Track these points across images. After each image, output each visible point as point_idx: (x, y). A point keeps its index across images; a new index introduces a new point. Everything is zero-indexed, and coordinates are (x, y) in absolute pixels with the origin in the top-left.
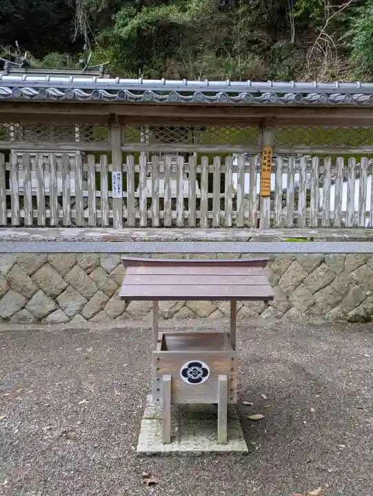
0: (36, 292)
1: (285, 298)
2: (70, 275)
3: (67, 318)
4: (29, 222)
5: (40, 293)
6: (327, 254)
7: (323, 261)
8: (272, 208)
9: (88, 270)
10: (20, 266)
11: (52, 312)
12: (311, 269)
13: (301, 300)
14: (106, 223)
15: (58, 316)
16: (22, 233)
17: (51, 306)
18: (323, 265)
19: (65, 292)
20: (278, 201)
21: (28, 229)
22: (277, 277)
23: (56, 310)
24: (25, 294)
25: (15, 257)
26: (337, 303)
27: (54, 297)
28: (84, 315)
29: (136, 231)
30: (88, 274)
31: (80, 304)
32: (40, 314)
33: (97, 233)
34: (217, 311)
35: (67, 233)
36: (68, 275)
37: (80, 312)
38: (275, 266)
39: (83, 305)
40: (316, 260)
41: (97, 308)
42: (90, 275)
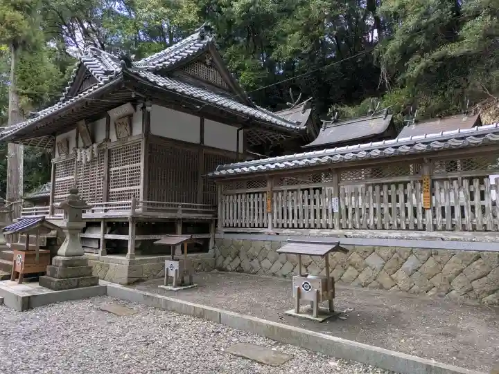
1: (447, 283)
4: (296, 226)
6: (481, 251)
7: (479, 257)
8: (434, 217)
12: (468, 263)
13: (460, 285)
14: (331, 227)
16: (293, 231)
18: (480, 260)
20: (438, 212)
22: (440, 266)
26: (494, 292)
33: (327, 232)
34: (396, 286)
38: (439, 259)
40: (471, 256)
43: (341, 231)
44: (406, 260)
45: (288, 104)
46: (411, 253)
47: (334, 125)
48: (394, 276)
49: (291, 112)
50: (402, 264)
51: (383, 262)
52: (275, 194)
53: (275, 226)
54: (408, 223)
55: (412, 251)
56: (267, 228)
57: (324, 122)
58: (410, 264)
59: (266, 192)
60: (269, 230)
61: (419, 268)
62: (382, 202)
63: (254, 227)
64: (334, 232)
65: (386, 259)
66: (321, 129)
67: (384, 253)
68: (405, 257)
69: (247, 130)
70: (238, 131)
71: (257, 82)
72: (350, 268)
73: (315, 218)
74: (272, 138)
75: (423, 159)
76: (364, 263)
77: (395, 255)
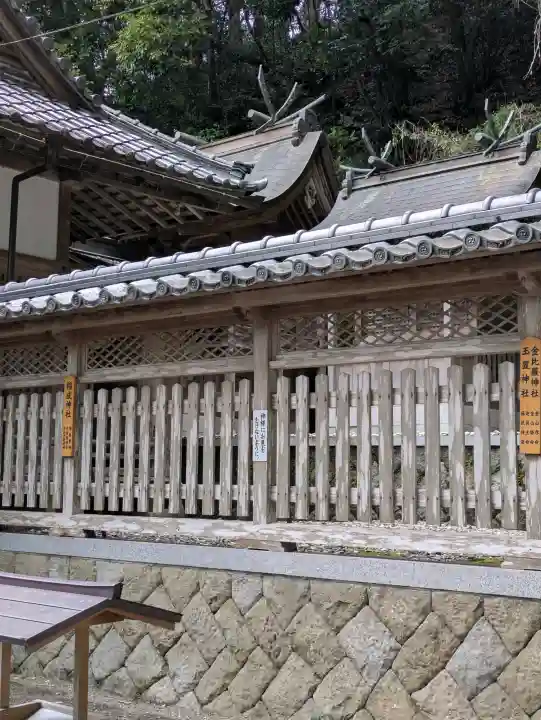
3: (173, 696)
4: (143, 508)
9: (216, 604)
11: (157, 679)
14: (244, 512)
15: (163, 689)
16: (133, 526)
17: (157, 668)
19: (179, 644)
23: (163, 677)
27: (163, 651)
28: (199, 694)
29: (288, 529)
30: (214, 613)
31: (196, 671)
32: (141, 682)
37: (194, 687)
39: (201, 674)
42: (217, 615)
43: (274, 529)
44: (462, 638)
45: (251, 113)
46: (479, 611)
47: (376, 180)
48: (420, 696)
49: (261, 138)
50: (449, 655)
51: (393, 643)
52: (88, 396)
53: (84, 505)
54: (472, 505)
55: (480, 605)
56: (60, 511)
57: (349, 170)
58: (471, 656)
59: (60, 388)
60: (66, 520)
61: (501, 669)
62: (494, 425)
63: (25, 508)
64: (249, 529)
65: (400, 634)
66: (341, 194)
67: (399, 612)
68: (460, 629)
69: (75, 186)
70: (17, 181)
71: (173, 45)
72: (294, 661)
73: (200, 480)
74: (162, 215)
75: (514, 276)
76: (333, 643)
77: (432, 620)
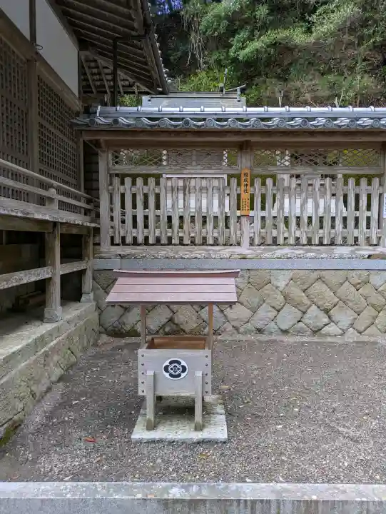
0: (311, 306)
2: (341, 291)
3: (340, 332)
5: (314, 307)
9: (357, 287)
10: (296, 282)
11: (326, 325)
15: (332, 329)
17: (326, 320)
19: (337, 307)
21: (304, 247)
23: (329, 323)
24: (301, 308)
25: (291, 274)
27: (327, 311)
28: (356, 328)
30: (358, 290)
31: (352, 318)
32: (316, 327)
35: (339, 251)
36: (339, 291)
37: (352, 325)
39: (354, 320)
41: (368, 322)
42: (360, 291)
